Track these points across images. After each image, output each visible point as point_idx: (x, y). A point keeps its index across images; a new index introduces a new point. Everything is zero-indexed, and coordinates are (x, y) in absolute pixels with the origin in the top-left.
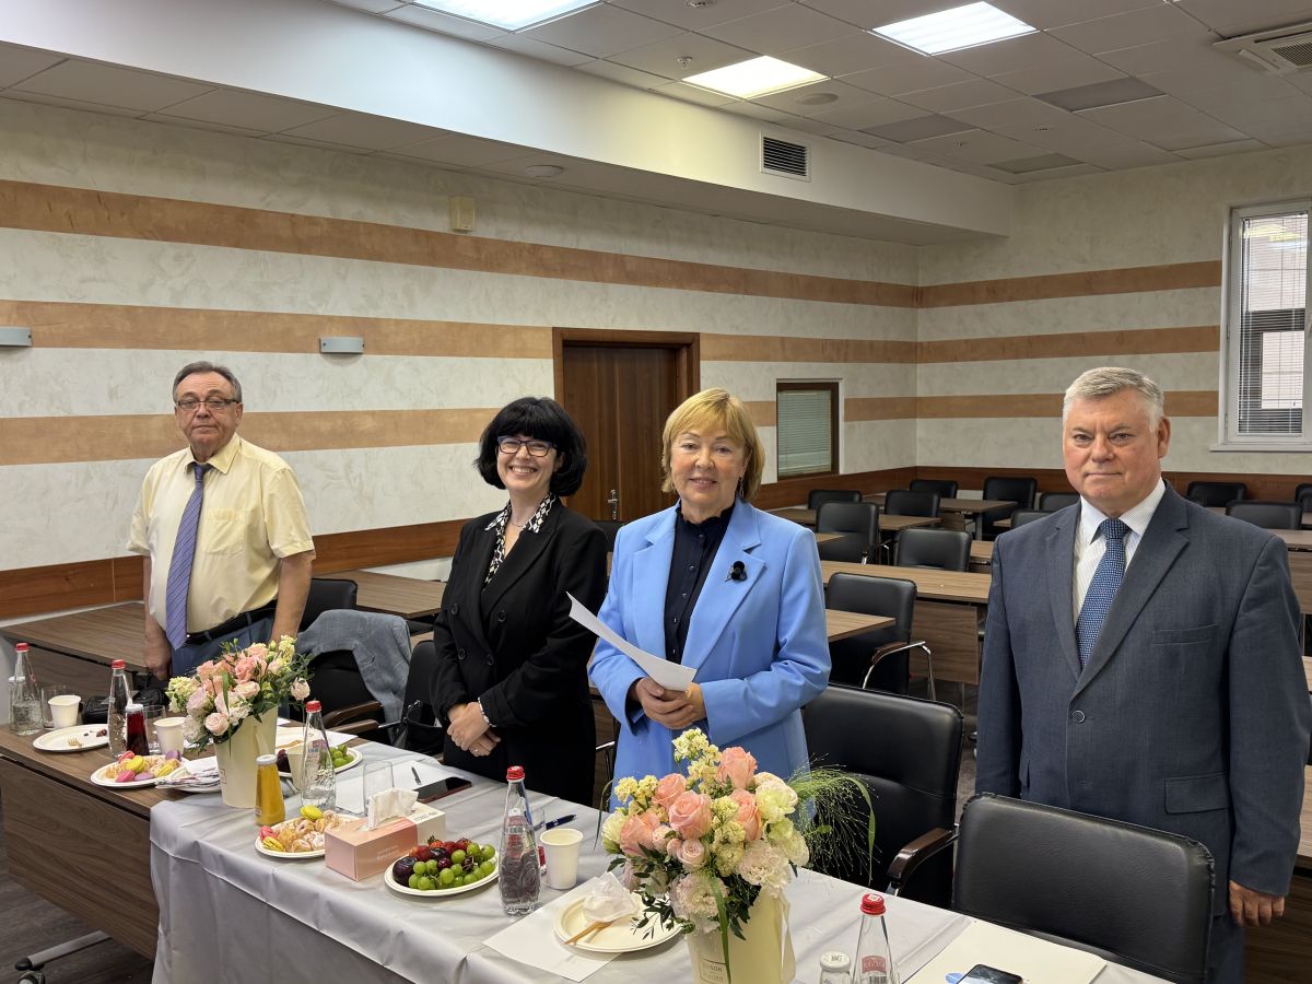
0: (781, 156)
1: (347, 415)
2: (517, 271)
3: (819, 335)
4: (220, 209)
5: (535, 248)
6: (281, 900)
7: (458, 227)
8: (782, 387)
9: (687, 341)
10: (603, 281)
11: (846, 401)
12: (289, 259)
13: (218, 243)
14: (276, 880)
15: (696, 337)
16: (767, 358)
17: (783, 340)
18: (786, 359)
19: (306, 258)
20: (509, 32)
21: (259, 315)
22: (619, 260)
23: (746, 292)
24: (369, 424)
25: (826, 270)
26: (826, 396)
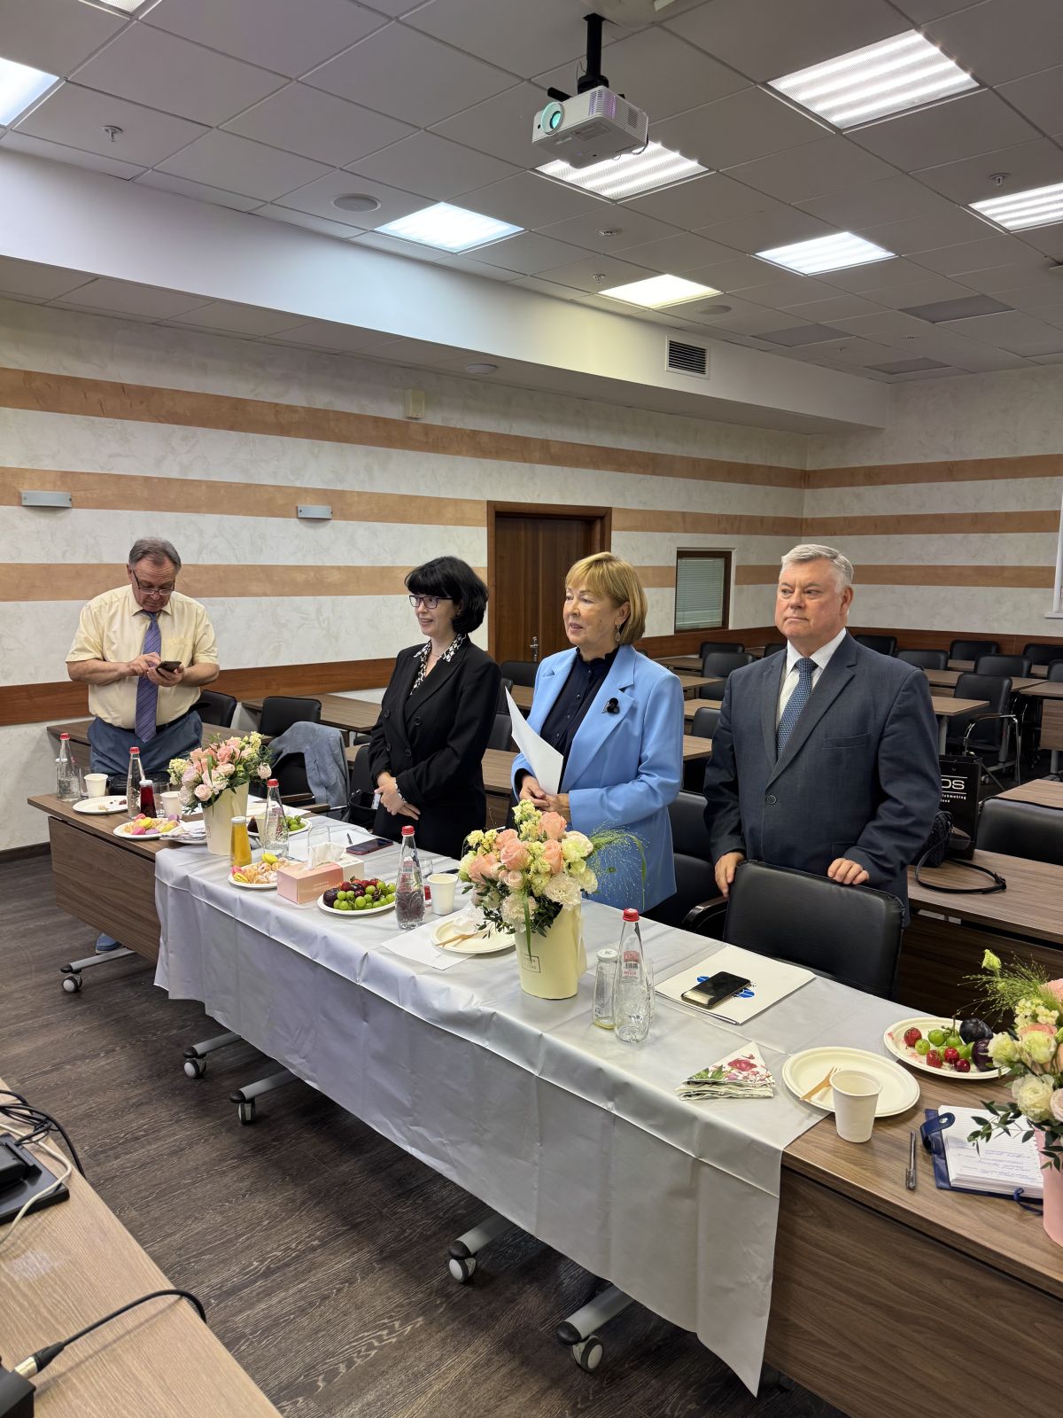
0: (685, 357)
1: (318, 569)
2: (458, 453)
3: (716, 511)
4: (219, 399)
5: (475, 433)
6: (244, 916)
7: (410, 415)
8: (682, 554)
9: (601, 513)
10: (531, 461)
11: (737, 567)
12: (274, 441)
13: (217, 427)
14: (242, 902)
15: (608, 511)
16: (669, 530)
17: (684, 514)
18: (686, 531)
19: (285, 439)
20: (453, 254)
21: (248, 486)
22: (545, 445)
23: (654, 473)
24: (336, 577)
25: (726, 455)
26: (720, 562)
